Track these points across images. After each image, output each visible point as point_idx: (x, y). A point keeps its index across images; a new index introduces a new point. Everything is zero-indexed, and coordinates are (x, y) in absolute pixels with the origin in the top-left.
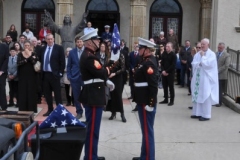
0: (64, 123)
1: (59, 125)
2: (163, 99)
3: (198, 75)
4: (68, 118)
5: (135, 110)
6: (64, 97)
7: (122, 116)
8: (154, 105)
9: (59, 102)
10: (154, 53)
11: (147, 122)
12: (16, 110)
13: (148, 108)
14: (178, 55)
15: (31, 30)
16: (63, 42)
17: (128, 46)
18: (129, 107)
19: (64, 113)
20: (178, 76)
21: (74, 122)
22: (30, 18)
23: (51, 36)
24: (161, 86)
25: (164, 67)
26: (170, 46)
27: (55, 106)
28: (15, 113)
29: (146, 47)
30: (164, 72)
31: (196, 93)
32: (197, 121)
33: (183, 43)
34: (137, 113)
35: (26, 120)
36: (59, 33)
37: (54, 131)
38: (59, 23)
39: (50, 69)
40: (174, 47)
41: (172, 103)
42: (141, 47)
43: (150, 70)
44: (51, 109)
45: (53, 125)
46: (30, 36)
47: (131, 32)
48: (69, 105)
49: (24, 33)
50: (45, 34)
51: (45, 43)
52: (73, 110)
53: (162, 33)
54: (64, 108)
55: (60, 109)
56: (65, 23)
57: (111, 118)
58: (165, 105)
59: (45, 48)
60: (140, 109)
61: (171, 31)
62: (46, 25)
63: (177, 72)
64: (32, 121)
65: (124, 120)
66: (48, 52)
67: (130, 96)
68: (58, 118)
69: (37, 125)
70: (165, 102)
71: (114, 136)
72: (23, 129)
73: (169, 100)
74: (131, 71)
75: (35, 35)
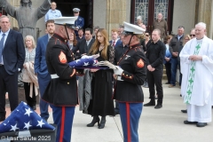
0: (28, 125)
1: (22, 128)
21: (41, 123)
26: (157, 34)
30: (150, 67)
31: (189, 92)
36: (15, 16)
45: (14, 128)
61: (160, 15)
68: (20, 120)
70: (152, 103)
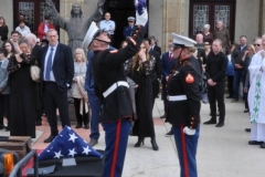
0: (72, 152)
1: (66, 155)
2: (209, 118)
3: (259, 84)
4: (78, 145)
5: (170, 134)
6: (72, 115)
7: (153, 141)
8: (196, 126)
9: (66, 122)
10: (195, 54)
11: (187, 149)
12: (7, 134)
13: (188, 131)
14: (229, 57)
15: (27, 24)
16: (71, 40)
17: (159, 45)
18: (162, 129)
19: (73, 138)
20: (230, 86)
21: (86, 151)
22: (25, 7)
23: (54, 32)
24: (206, 99)
25: (210, 73)
27: (60, 129)
28: (5, 139)
29: (183, 47)
30: (210, 81)
31: (256, 110)
32: (256, 149)
33: (237, 40)
34: (173, 137)
35: (20, 148)
36: (65, 28)
37: (58, 163)
38: (65, 14)
39: (52, 78)
40: (223, 45)
41: (221, 123)
42: (177, 46)
43: (190, 78)
44: (54, 132)
45: (58, 155)
46: (26, 32)
47: (164, 25)
48: (79, 126)
49: (18, 29)
50: (46, 30)
51: (46, 42)
52: (84, 134)
53: (207, 26)
54: (72, 132)
55: (67, 134)
56: (73, 14)
57: (138, 145)
58: (213, 127)
59: (46, 49)
60: (176, 132)
61: (220, 23)
62: (47, 18)
63: (229, 81)
64: (28, 150)
65: (155, 148)
66: (51, 54)
67: (163, 114)
68: (64, 146)
69: (35, 156)
70: (212, 121)
71: (141, 169)
72: (15, 161)
73: (218, 118)
74: (164, 80)
75: (32, 31)
